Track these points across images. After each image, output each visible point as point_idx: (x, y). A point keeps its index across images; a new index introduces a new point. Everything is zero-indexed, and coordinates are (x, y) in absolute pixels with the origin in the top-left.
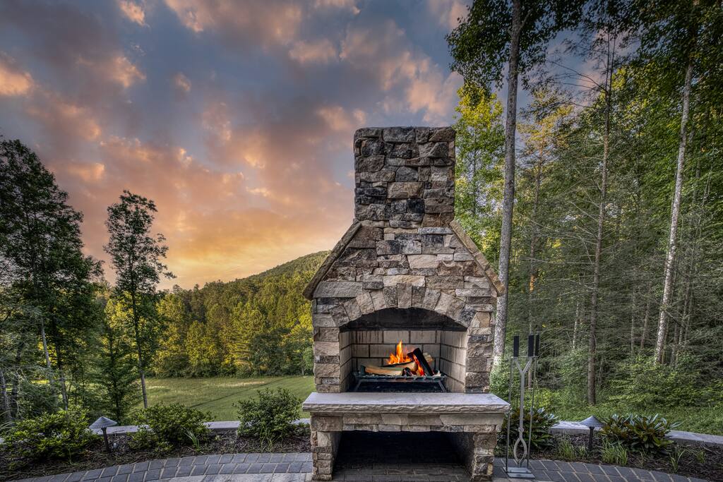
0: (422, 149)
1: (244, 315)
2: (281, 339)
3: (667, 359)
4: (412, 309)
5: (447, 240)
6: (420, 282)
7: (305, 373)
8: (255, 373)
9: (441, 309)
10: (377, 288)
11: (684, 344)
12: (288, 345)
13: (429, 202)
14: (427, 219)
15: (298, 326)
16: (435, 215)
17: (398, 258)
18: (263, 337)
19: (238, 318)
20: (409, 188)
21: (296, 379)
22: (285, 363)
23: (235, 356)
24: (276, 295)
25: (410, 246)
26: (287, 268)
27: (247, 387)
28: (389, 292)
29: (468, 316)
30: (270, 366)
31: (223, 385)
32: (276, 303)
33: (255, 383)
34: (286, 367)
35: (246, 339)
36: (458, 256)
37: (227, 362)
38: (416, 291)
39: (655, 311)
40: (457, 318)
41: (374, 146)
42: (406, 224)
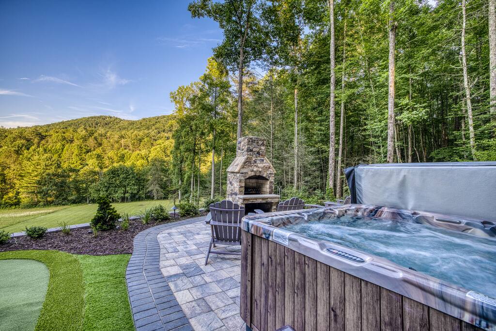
0: (260, 142)
1: (36, 157)
2: (69, 176)
3: (298, 188)
4: (259, 176)
5: (265, 161)
6: (261, 170)
7: (90, 201)
8: (41, 203)
9: (264, 176)
10: (252, 171)
11: (303, 182)
12: (76, 181)
13: (261, 153)
14: (260, 156)
15: (86, 167)
16: (262, 155)
17: (256, 164)
18: (54, 175)
19: (29, 159)
20: (257, 150)
21: (81, 206)
22: (72, 195)
23: (21, 190)
24: (63, 143)
25: (258, 162)
26: (71, 124)
27: (34, 215)
28: (255, 172)
29: (269, 177)
30: (57, 197)
31: (6, 216)
32: (63, 149)
33: (41, 212)
34: (73, 197)
35: (36, 176)
36: (267, 165)
37: (11, 195)
38: (260, 172)
39: (293, 169)
40: (267, 178)
41: (251, 140)
42: (256, 157)
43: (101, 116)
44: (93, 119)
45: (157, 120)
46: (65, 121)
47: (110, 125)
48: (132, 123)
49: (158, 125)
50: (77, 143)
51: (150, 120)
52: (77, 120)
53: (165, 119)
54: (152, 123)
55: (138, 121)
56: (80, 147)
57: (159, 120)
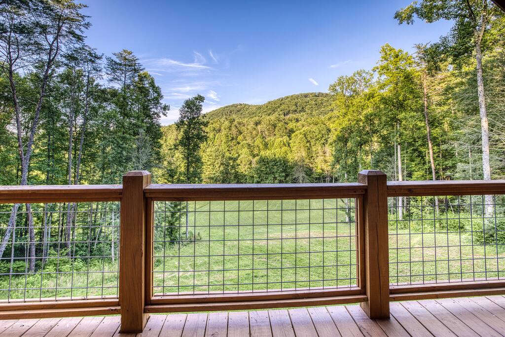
43: (233, 105)
44: (228, 108)
45: (281, 101)
46: (208, 112)
47: (241, 112)
48: (260, 108)
49: (282, 107)
50: (224, 132)
51: (275, 102)
52: (216, 110)
53: (289, 99)
54: (277, 106)
55: (264, 105)
56: (227, 136)
57: (283, 101)
